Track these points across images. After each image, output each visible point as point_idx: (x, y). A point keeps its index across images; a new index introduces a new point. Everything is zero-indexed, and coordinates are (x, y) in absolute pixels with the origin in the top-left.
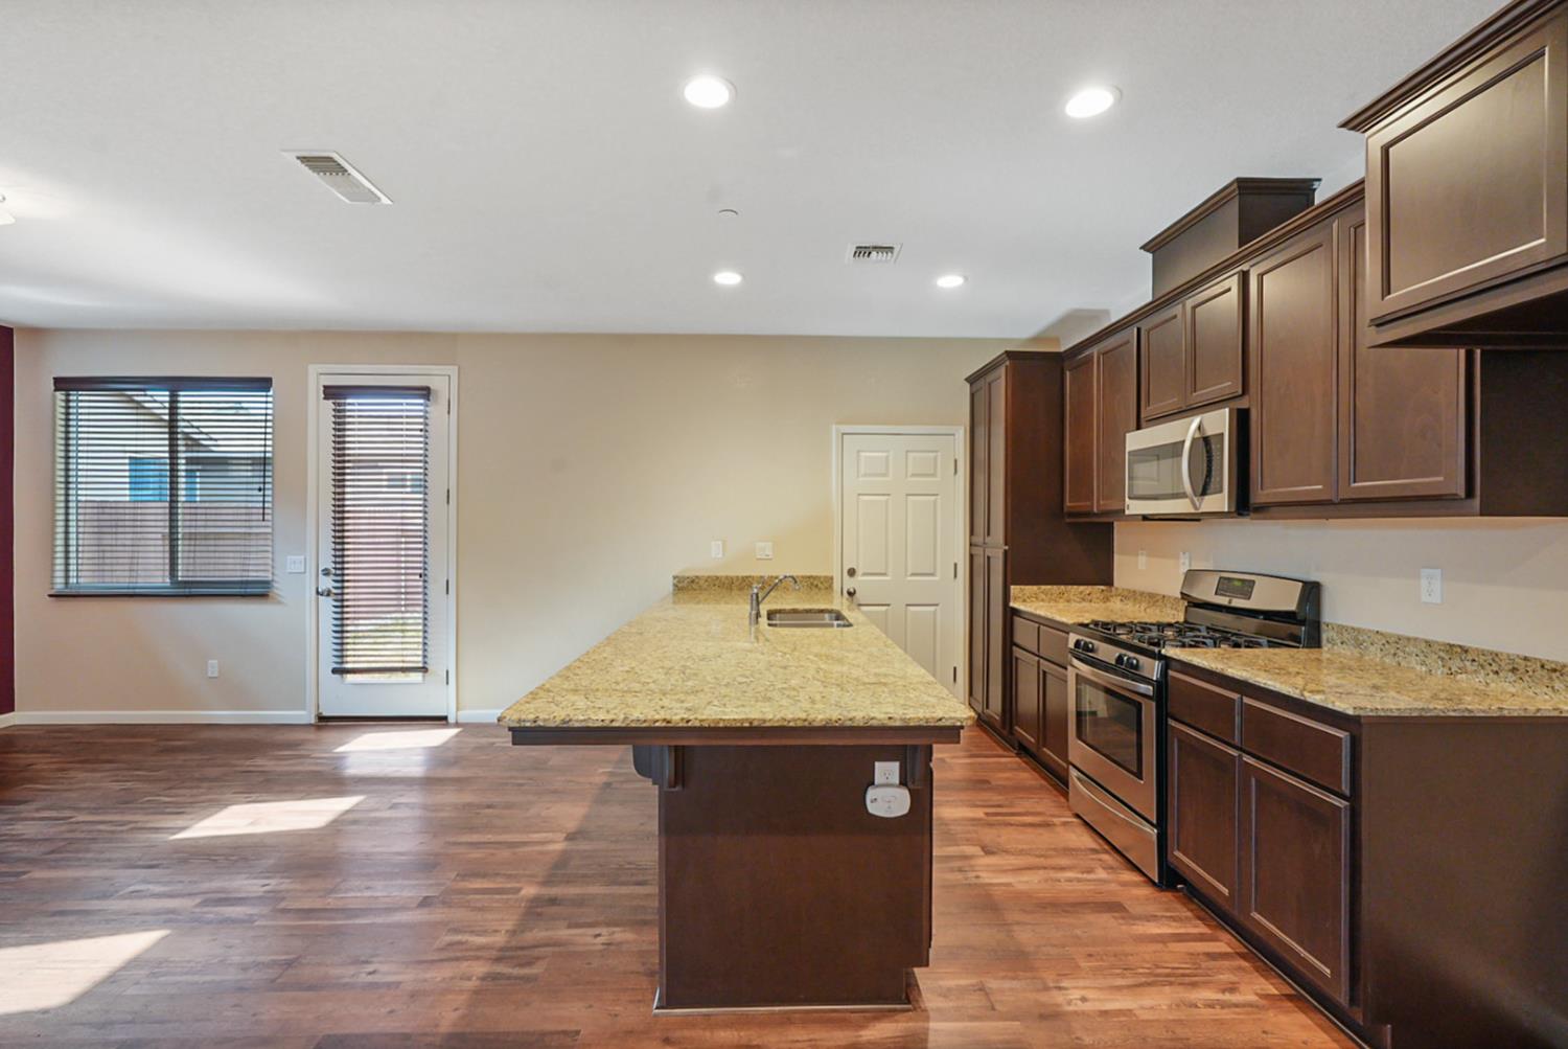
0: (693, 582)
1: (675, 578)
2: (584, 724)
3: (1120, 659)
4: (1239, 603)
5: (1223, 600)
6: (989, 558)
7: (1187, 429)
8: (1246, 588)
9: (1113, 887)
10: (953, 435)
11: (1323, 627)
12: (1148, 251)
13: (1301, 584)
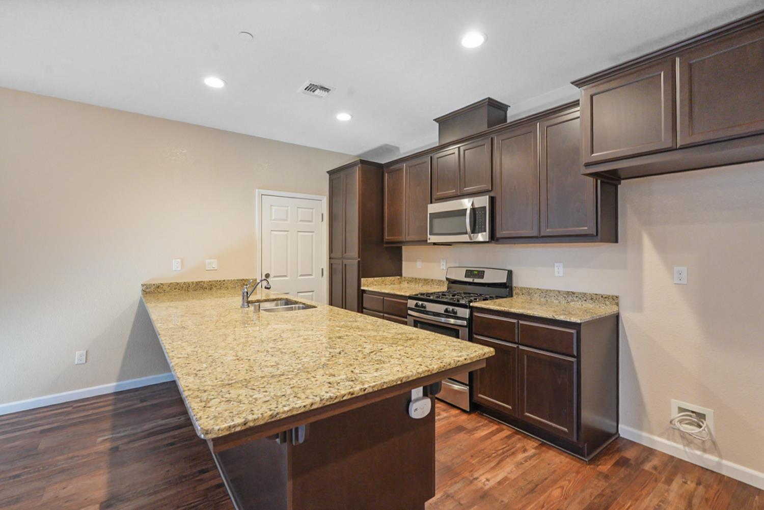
0: (158, 287)
1: (143, 285)
2: (290, 414)
3: (446, 311)
4: (477, 280)
5: (470, 280)
6: (345, 265)
7: (467, 203)
8: (481, 274)
9: (453, 419)
10: (321, 200)
11: (514, 288)
12: (437, 122)
13: (507, 272)
